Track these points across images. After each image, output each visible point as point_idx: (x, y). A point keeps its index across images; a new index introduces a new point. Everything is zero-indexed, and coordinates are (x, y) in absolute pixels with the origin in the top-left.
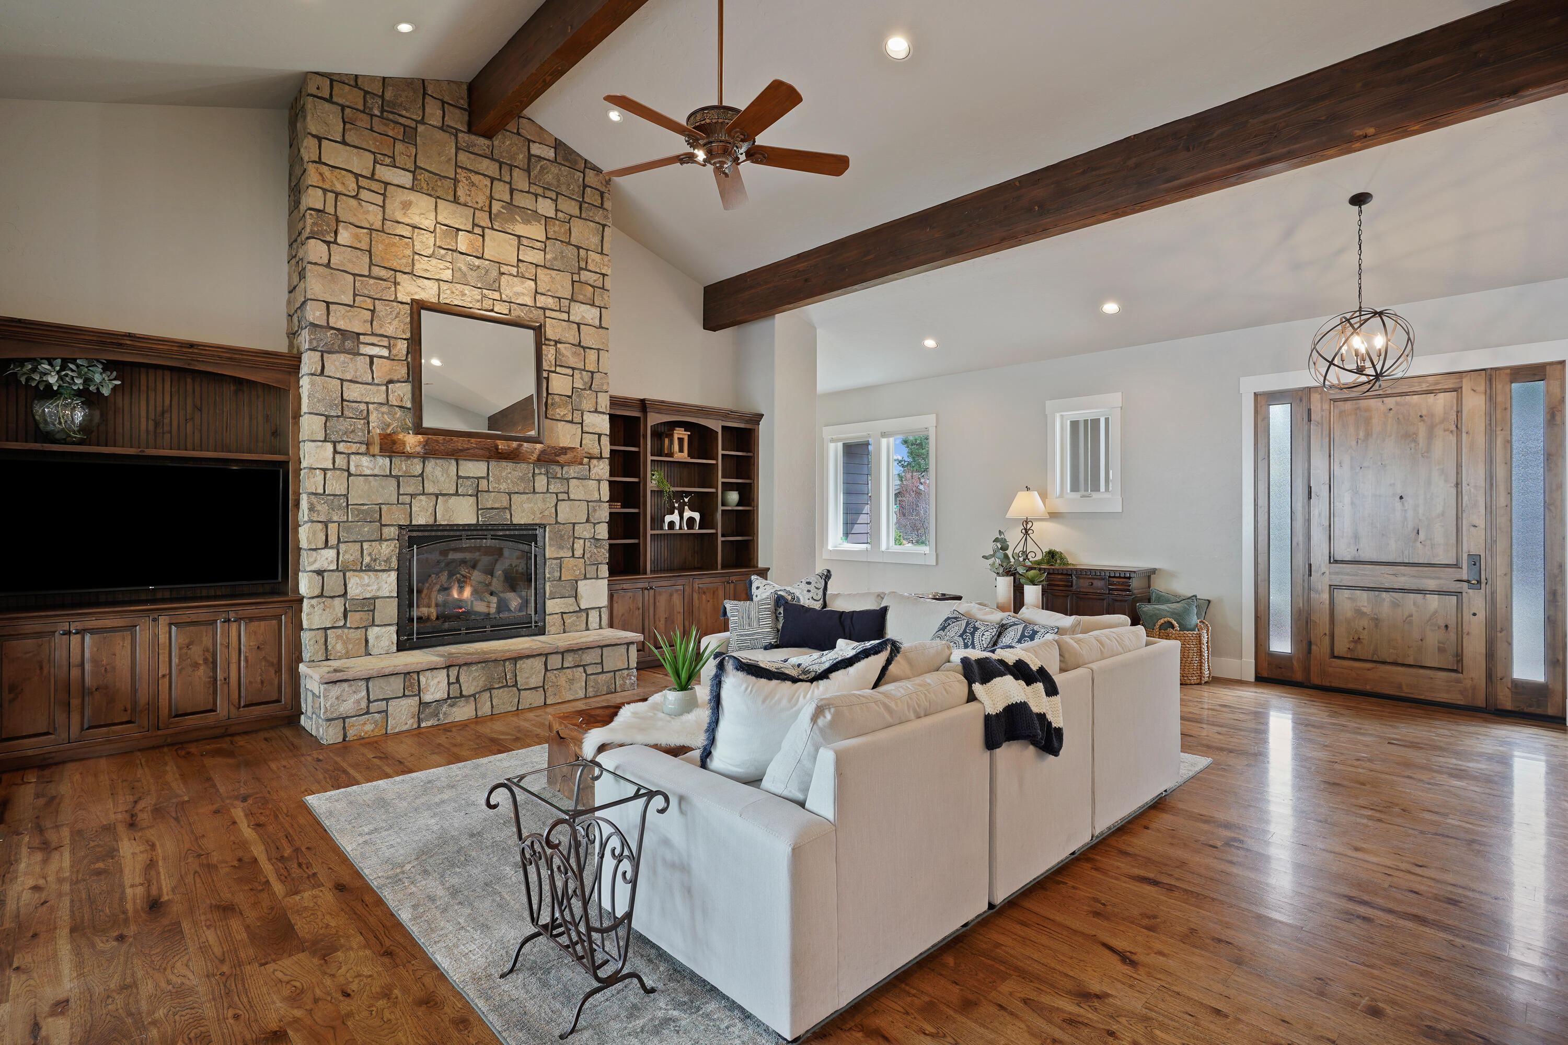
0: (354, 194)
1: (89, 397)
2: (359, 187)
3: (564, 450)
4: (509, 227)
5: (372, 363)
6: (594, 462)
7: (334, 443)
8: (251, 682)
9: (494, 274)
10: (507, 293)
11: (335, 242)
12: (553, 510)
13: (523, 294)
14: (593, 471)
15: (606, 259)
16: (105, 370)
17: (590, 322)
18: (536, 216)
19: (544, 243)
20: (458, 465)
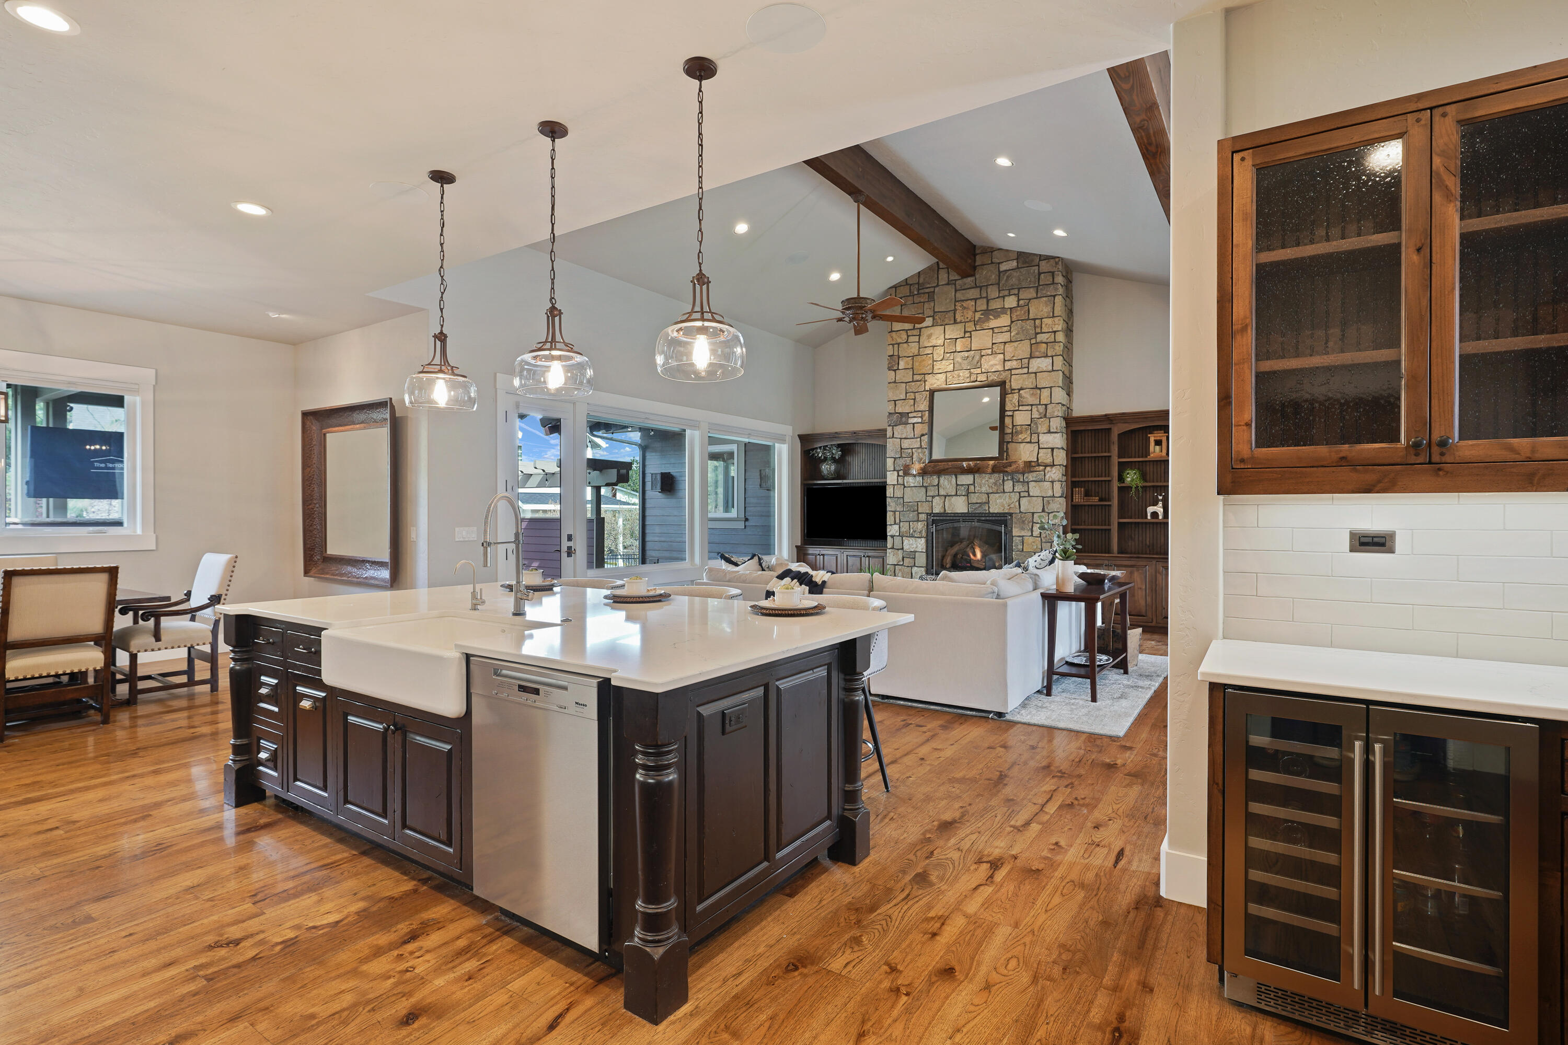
0: (906, 341)
2: (908, 336)
4: (986, 325)
5: (914, 427)
6: (1048, 469)
7: (898, 471)
9: (977, 358)
10: (985, 367)
11: (898, 369)
12: (1017, 503)
13: (996, 365)
14: (1047, 477)
16: (835, 448)
17: (1045, 369)
18: (1003, 310)
19: (1010, 326)
20: (956, 478)
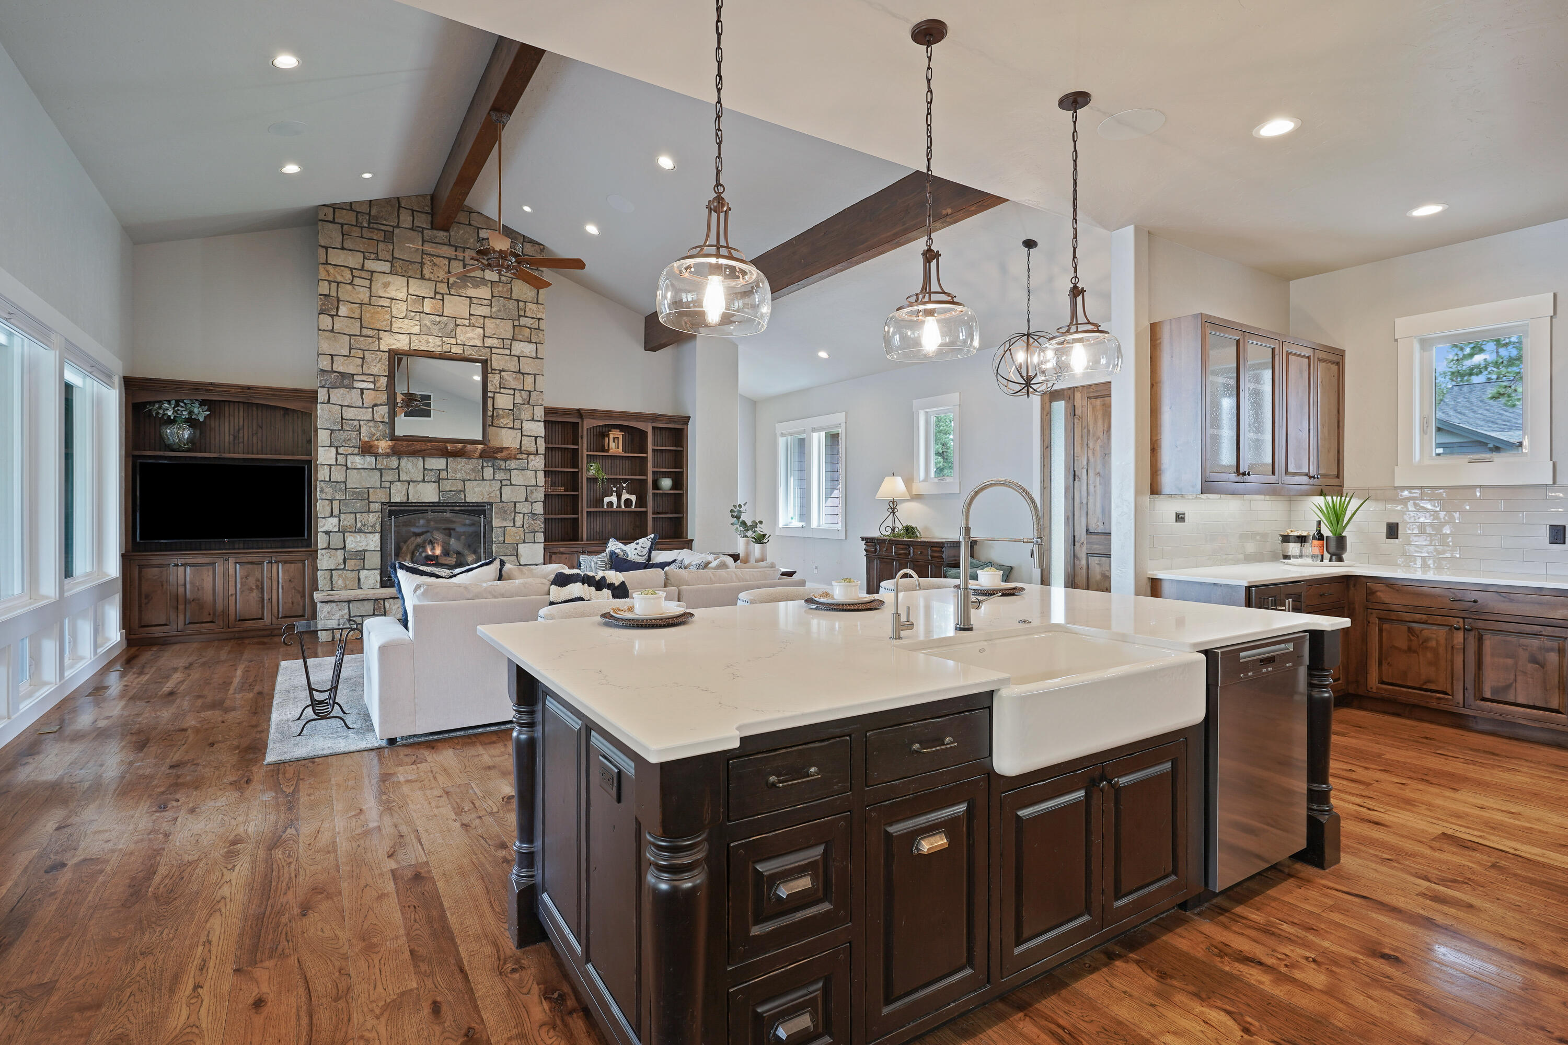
0: (349, 281)
1: (192, 422)
2: (353, 277)
3: (501, 449)
4: (463, 292)
5: (362, 394)
6: (532, 457)
7: (337, 448)
8: (285, 603)
9: (452, 326)
10: (461, 338)
11: (337, 315)
12: (498, 492)
13: (474, 338)
14: (531, 464)
15: (541, 307)
16: (201, 405)
17: (528, 355)
18: (484, 281)
19: (490, 300)
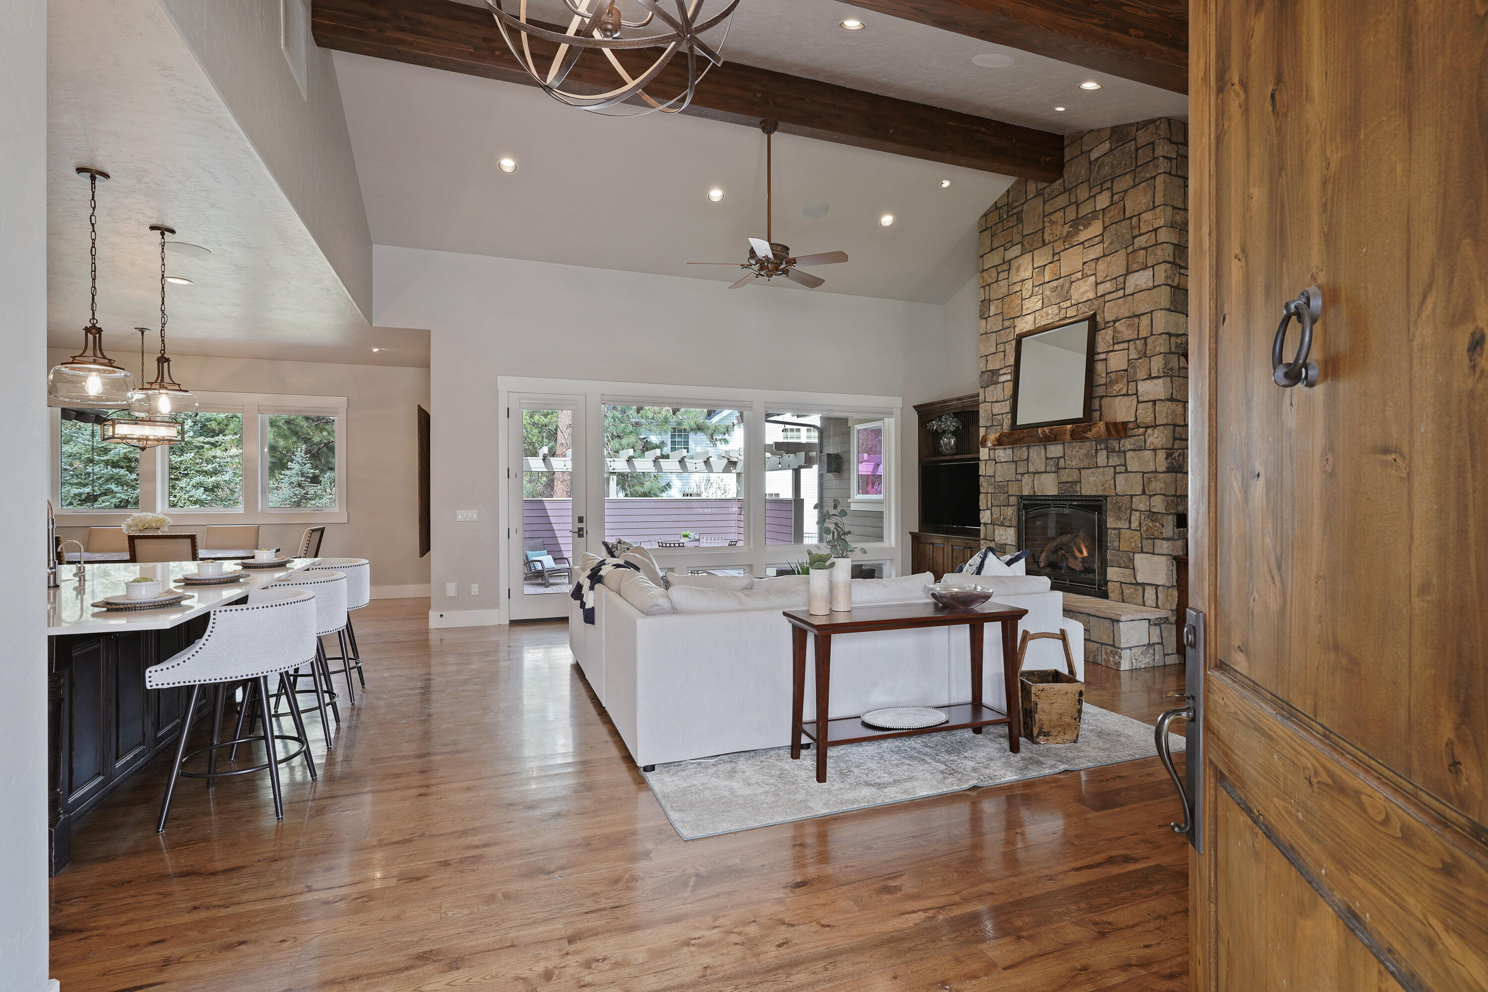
0: (996, 279)
2: (998, 273)
4: (1075, 240)
5: (1003, 387)
6: (1149, 431)
9: (1067, 286)
10: (1076, 297)
11: (989, 316)
12: (1112, 481)
13: (1086, 292)
14: (1148, 443)
17: (1144, 286)
18: (1094, 214)
19: (1102, 234)
20: (1046, 449)
